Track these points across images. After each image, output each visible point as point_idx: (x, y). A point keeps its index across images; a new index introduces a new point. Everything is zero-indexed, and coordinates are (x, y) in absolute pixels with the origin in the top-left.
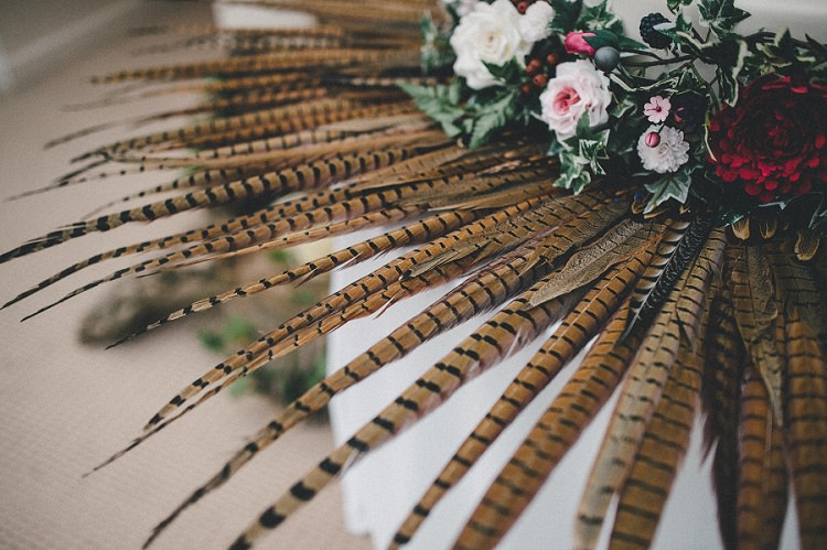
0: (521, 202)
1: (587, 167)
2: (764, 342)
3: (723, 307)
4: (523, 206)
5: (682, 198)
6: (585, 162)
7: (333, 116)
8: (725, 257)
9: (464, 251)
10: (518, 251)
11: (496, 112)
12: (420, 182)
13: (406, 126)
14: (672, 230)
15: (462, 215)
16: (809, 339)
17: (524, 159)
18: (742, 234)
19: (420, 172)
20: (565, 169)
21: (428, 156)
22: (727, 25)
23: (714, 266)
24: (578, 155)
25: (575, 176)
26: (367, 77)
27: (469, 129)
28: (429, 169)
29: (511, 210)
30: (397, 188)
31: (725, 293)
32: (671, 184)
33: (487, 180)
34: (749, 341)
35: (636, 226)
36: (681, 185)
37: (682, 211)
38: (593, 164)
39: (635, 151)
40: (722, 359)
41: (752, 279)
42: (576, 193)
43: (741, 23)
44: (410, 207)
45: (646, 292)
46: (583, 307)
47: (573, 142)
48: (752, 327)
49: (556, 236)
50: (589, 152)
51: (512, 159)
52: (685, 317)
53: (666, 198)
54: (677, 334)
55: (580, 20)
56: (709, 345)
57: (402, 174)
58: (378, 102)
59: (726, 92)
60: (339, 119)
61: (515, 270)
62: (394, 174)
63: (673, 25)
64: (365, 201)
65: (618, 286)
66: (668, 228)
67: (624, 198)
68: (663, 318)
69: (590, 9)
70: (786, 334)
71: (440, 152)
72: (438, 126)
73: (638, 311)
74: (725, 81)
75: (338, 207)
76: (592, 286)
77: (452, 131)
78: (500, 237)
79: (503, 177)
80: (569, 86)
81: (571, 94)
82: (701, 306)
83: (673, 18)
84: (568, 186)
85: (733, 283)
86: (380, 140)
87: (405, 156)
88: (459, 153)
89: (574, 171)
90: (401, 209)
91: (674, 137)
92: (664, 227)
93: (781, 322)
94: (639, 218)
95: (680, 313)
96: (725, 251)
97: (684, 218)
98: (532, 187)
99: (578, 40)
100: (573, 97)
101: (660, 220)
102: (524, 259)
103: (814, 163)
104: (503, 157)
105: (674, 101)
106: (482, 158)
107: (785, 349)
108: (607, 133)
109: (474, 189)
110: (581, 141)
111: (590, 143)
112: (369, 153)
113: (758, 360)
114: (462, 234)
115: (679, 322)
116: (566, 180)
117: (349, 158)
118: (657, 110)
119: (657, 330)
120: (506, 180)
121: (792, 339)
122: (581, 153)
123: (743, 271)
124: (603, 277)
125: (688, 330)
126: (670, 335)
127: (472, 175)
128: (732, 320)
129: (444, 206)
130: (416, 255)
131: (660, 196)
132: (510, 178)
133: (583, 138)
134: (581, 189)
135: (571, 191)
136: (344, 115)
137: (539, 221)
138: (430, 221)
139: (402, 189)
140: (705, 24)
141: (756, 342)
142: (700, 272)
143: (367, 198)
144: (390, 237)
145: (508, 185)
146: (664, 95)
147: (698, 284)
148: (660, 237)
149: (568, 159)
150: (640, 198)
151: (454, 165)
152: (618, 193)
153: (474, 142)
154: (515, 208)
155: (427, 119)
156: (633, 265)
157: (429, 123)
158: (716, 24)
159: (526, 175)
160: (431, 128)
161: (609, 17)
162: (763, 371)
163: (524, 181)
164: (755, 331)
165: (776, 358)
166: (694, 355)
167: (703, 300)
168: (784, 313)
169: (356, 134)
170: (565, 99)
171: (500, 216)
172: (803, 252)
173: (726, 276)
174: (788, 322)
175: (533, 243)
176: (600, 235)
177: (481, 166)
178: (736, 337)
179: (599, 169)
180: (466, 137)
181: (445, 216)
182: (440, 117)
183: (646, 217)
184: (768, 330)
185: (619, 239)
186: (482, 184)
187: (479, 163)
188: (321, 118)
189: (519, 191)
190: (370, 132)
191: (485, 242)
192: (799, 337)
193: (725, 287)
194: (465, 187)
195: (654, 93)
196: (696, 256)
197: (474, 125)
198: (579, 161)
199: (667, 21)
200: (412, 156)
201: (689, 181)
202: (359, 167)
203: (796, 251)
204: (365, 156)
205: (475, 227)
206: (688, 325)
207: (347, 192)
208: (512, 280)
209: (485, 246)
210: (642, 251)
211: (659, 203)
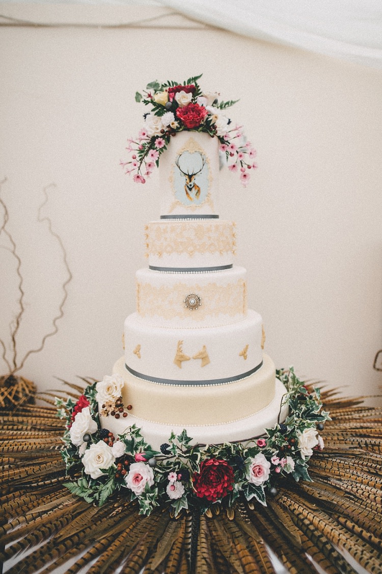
0: (130, 526)
1: (151, 504)
2: (232, 556)
3: (215, 546)
4: (131, 527)
5: (186, 507)
6: (150, 502)
7: (30, 506)
8: (208, 527)
9: (117, 555)
10: (137, 548)
11: (108, 488)
12: (86, 528)
13: (67, 502)
14: (187, 521)
15: (109, 539)
16: (244, 549)
17: (123, 506)
18: (210, 515)
19: (84, 524)
20: (142, 506)
21: (83, 514)
22: (187, 443)
23: (206, 531)
24: (146, 500)
25: (147, 509)
26: (37, 482)
27: (97, 498)
28: (86, 521)
29: (128, 530)
30: (76, 534)
31: (214, 541)
32: (181, 502)
33: (112, 519)
34: (227, 557)
35: (175, 523)
36: (184, 502)
37: (188, 512)
38: (153, 503)
39: (166, 493)
40: (222, 568)
41: (220, 533)
42: (148, 516)
43: (190, 442)
44: (87, 542)
45: (189, 550)
46: (170, 564)
47: (144, 495)
48: (226, 552)
49: (149, 536)
50: (151, 498)
51: (118, 507)
52: (206, 555)
53: (181, 509)
54: (205, 563)
55: (134, 446)
56: (216, 564)
57: (77, 527)
58: (48, 493)
59: (194, 467)
60: (34, 507)
61: (140, 557)
62: (73, 528)
63: (171, 447)
64: (65, 545)
65: (178, 551)
66: (186, 521)
67: (166, 512)
68: (199, 558)
69: (138, 442)
70: (237, 550)
71: (87, 512)
72: (82, 499)
73: (190, 558)
74: (193, 464)
75: (54, 552)
76: (170, 554)
77: (89, 500)
78: (128, 544)
79: (118, 516)
80: (137, 472)
81: (139, 476)
82: (208, 549)
83: (171, 444)
84: (145, 513)
85: (215, 536)
86: (59, 513)
87: (74, 517)
88: (96, 510)
89: (146, 507)
90: (83, 544)
91: (179, 485)
92: (184, 520)
93: (234, 547)
94: (174, 519)
95: (204, 554)
96: (207, 524)
97: (190, 515)
98: (131, 518)
99: (139, 457)
100: (140, 477)
101: (181, 518)
102: (141, 551)
103: (226, 485)
104: (114, 507)
105: (178, 473)
106: (106, 510)
107: (238, 556)
108: (157, 490)
109: (109, 525)
110: (147, 494)
111: (151, 495)
112: (57, 520)
113: (233, 563)
114: (112, 548)
115: (204, 558)
116: (143, 511)
117: (49, 525)
118: (173, 477)
119: (199, 564)
120: (120, 517)
121: (239, 551)
122: (148, 499)
123: (216, 531)
124: (172, 549)
125: (208, 560)
126: (203, 564)
127: (105, 519)
128: (219, 551)
129: (100, 537)
130: (103, 558)
131: (178, 509)
132: (121, 516)
133: (148, 493)
134: (150, 513)
135: (146, 515)
136: (35, 503)
137: (140, 532)
138: (98, 545)
139: (79, 534)
140: (180, 444)
141: (230, 557)
142: (203, 536)
143: (66, 543)
144: (90, 554)
145: (122, 519)
146: (174, 471)
147: (204, 540)
148: (184, 525)
149: (143, 502)
150: (172, 511)
151: (96, 516)
152: (163, 511)
153: (100, 503)
154: (128, 529)
155: (75, 496)
156: (180, 540)
157: (77, 499)
158: (183, 443)
159: (126, 512)
160: (78, 501)
161: (146, 444)
162: (236, 567)
163: (127, 516)
164: (228, 553)
165: (238, 561)
166: (213, 570)
167: (208, 546)
168: (234, 543)
169: (46, 512)
170: (137, 478)
171: (124, 534)
172: (230, 517)
173: (211, 534)
174: (236, 545)
175: (142, 543)
176: (164, 531)
177: (107, 513)
178: (223, 557)
179: (156, 504)
180: (96, 501)
181: (102, 541)
182: (82, 495)
183: (176, 518)
184: (232, 551)
185: (171, 531)
186: (111, 521)
187: (105, 512)
188: (24, 508)
189: (127, 521)
190: (52, 509)
191: (124, 548)
192: (241, 550)
193: (213, 539)
194: (105, 525)
195: (171, 471)
196: (199, 529)
197: (99, 496)
198: (147, 502)
199: (170, 446)
200: (76, 517)
201: (186, 500)
202: (55, 528)
203: (228, 517)
204: (55, 522)
205: (117, 543)
206: (207, 558)
207: (54, 543)
208: (140, 561)
209: (124, 550)
210: (181, 533)
211: (179, 511)
